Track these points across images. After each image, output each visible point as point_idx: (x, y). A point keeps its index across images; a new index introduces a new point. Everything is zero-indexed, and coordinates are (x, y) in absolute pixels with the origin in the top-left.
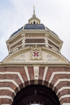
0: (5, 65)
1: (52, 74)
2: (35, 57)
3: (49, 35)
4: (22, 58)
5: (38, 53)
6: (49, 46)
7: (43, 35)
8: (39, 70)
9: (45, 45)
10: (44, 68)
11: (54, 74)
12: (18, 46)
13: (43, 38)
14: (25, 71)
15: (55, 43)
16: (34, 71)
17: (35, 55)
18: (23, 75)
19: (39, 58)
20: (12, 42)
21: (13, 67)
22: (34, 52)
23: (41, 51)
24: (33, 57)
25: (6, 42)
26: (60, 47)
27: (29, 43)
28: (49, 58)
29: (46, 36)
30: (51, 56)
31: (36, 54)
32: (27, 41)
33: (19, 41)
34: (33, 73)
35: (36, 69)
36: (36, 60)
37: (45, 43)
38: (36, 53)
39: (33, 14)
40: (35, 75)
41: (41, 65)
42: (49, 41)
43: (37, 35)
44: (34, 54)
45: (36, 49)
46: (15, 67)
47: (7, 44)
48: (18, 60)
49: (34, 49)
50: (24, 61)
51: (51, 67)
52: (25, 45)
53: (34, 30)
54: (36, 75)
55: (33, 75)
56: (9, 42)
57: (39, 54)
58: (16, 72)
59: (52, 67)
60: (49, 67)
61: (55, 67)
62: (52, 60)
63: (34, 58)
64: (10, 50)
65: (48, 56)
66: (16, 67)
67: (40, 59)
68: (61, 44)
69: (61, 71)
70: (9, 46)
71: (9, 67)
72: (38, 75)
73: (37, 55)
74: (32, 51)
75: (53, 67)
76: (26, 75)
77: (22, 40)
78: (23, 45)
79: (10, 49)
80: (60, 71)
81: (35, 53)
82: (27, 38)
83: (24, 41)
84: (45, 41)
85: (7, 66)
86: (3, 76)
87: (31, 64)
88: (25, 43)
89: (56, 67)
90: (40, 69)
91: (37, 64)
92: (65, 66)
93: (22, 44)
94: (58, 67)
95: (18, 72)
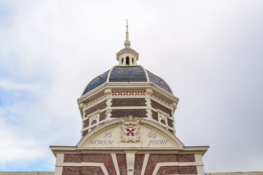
0: (80, 151)
1: (155, 166)
2: (129, 137)
3: (154, 90)
4: (107, 139)
5: (133, 130)
6: (152, 111)
7: (143, 91)
8: (134, 160)
9: (145, 109)
10: (143, 155)
11: (158, 166)
12: (99, 111)
13: (142, 96)
14: (112, 161)
15: (163, 104)
16: (127, 161)
17: (129, 134)
18: (110, 168)
19: (135, 138)
20: (88, 101)
21: (94, 154)
22: (127, 127)
23: (138, 126)
24: (126, 136)
25: (78, 100)
26: (173, 110)
27: (117, 106)
28: (151, 139)
29: (147, 94)
30: (154, 135)
31: (130, 132)
32: (115, 102)
33: (100, 101)
34: (126, 165)
35: (130, 157)
36: (130, 142)
37: (146, 105)
38: (130, 129)
39: (125, 40)
40: (128, 169)
41: (138, 151)
42: (154, 101)
43: (131, 91)
44: (127, 132)
45: (131, 122)
46: (96, 154)
47: (79, 104)
48: (101, 142)
49: (126, 123)
50: (110, 144)
51: (153, 154)
52: (111, 111)
53: (127, 83)
54: (131, 168)
55: (126, 168)
56: (83, 102)
57: (135, 132)
58: (98, 162)
59: (156, 154)
60: (151, 155)
61: (160, 154)
62: (157, 142)
63: (127, 138)
64: (86, 116)
65: (150, 135)
66: (98, 154)
67: (137, 141)
68: (175, 104)
69: (171, 162)
70: (83, 107)
71: (87, 154)
72: (133, 169)
73: (132, 134)
74: (124, 127)
75: (158, 154)
76: (114, 168)
77: (106, 101)
78: (108, 111)
79: (84, 114)
80: (169, 161)
81: (128, 130)
82: (115, 97)
83: (109, 103)
84: (146, 103)
85: (83, 152)
86: (79, 169)
87: (123, 150)
88: (112, 106)
89: (162, 154)
90: (136, 158)
91: (131, 150)
92: (176, 152)
93: (107, 108)
94: (166, 154)
95: (102, 162)
